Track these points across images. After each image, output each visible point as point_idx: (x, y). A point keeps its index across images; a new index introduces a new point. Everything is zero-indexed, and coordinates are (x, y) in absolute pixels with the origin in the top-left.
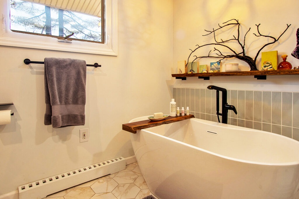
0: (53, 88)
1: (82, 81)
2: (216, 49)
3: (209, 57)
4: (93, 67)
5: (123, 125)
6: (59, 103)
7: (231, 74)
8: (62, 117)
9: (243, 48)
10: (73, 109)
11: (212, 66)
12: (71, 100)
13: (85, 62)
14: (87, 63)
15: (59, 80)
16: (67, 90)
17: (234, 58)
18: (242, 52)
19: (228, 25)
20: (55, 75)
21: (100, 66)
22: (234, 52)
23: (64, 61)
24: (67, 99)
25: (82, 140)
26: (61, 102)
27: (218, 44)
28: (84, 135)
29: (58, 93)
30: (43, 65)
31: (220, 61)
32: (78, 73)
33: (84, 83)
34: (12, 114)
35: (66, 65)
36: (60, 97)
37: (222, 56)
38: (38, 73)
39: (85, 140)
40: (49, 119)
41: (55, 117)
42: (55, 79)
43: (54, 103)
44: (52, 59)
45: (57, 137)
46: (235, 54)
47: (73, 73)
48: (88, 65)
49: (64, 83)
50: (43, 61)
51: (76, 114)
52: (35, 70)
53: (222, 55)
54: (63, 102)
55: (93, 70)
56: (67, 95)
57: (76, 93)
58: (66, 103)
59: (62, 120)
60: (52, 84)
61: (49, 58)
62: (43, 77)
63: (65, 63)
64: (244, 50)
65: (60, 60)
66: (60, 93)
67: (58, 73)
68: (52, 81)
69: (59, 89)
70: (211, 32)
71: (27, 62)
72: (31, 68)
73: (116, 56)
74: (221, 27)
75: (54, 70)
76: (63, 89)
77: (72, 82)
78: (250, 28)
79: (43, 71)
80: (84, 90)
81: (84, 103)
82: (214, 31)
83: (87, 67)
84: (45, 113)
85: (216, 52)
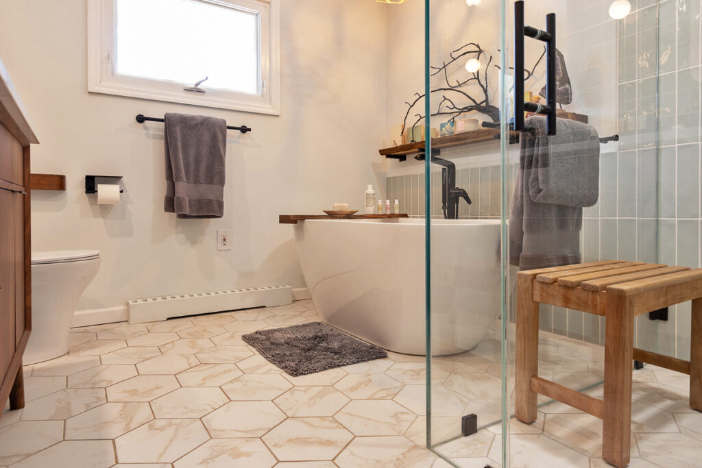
0: (176, 157)
1: (219, 150)
2: (446, 99)
3: (438, 114)
4: (239, 131)
5: (280, 216)
6: (185, 180)
7: (463, 136)
8: (190, 201)
9: (485, 91)
10: (206, 191)
11: (444, 129)
12: (202, 178)
13: (224, 122)
14: (228, 124)
15: (185, 146)
16: (197, 162)
17: (474, 111)
18: (484, 99)
19: (465, 54)
20: (179, 139)
21: (250, 130)
22: (474, 101)
23: (193, 118)
24: (197, 176)
25: (221, 247)
26: (188, 178)
27: (451, 89)
28: (224, 240)
29: (184, 166)
30: (163, 123)
31: (453, 118)
32: (214, 137)
33: (223, 154)
34: (121, 192)
35: (196, 125)
36: (187, 172)
37: (455, 110)
38: (155, 137)
39: (225, 248)
40: (171, 204)
41: (178, 197)
42: (179, 144)
43: (179, 179)
44: (175, 115)
45: (182, 236)
46: (474, 104)
47: (206, 137)
48: (229, 128)
49: (192, 152)
50: (163, 118)
51: (211, 198)
52: (151, 132)
53: (455, 107)
54: (192, 180)
55: (239, 137)
56: (197, 169)
57: (210, 168)
58: (196, 182)
59: (190, 207)
60: (176, 151)
61: (171, 114)
62: (163, 142)
63: (195, 122)
64: (487, 96)
65: (187, 117)
66: (187, 165)
67: (184, 137)
68: (176, 145)
69: (186, 159)
70: (440, 69)
71: (141, 119)
72: (146, 128)
73: (278, 116)
74: (455, 59)
75: (178, 131)
76: (192, 159)
77: (205, 150)
78: (491, 57)
79: (163, 133)
80: (222, 163)
81: (222, 183)
82: (445, 67)
83: (228, 130)
84: (165, 194)
85: (447, 103)
